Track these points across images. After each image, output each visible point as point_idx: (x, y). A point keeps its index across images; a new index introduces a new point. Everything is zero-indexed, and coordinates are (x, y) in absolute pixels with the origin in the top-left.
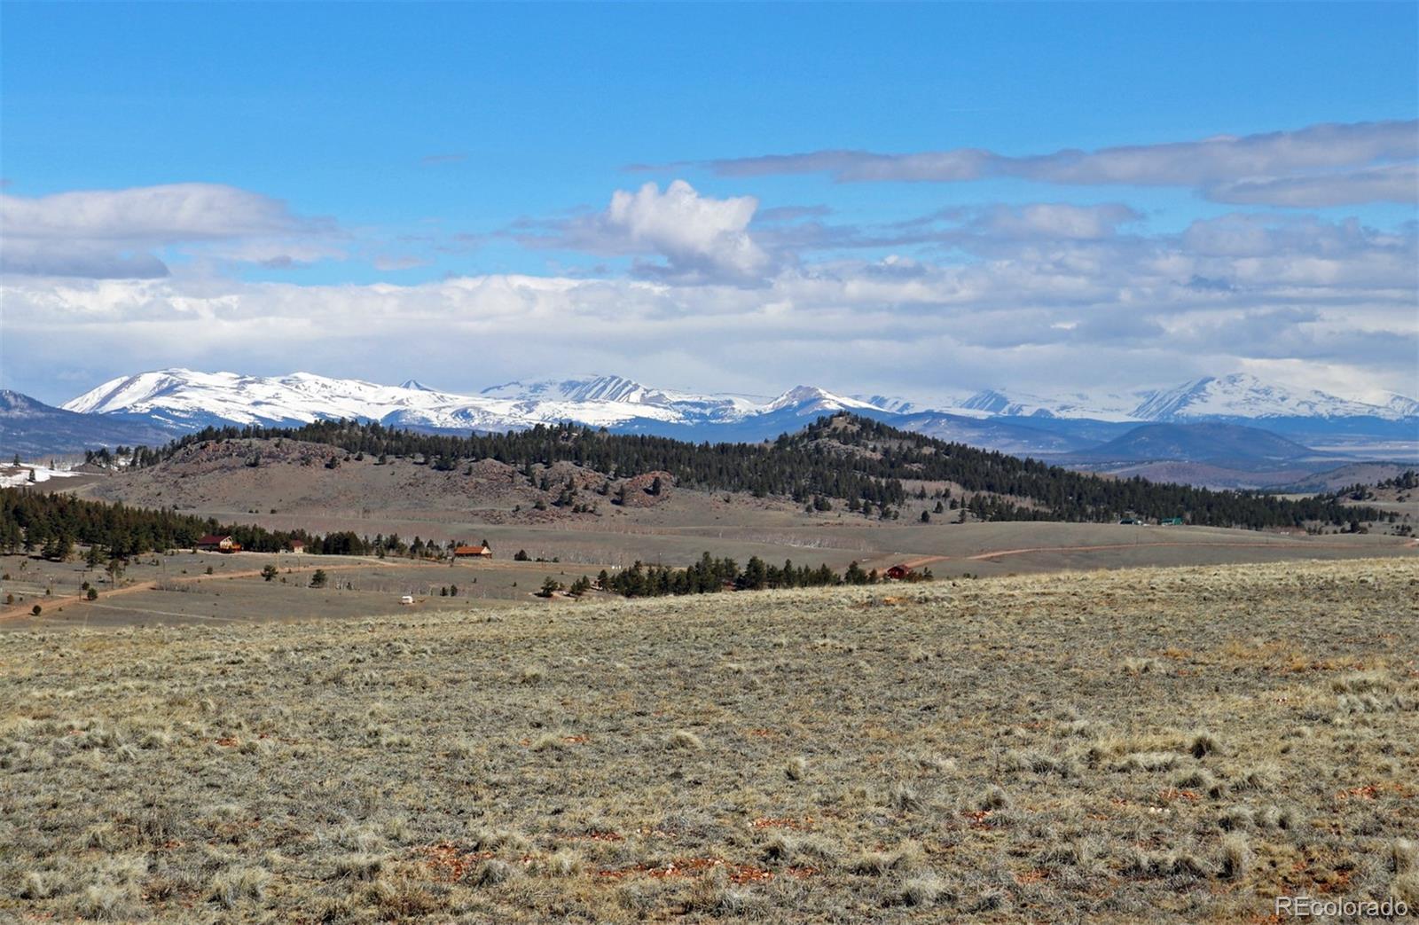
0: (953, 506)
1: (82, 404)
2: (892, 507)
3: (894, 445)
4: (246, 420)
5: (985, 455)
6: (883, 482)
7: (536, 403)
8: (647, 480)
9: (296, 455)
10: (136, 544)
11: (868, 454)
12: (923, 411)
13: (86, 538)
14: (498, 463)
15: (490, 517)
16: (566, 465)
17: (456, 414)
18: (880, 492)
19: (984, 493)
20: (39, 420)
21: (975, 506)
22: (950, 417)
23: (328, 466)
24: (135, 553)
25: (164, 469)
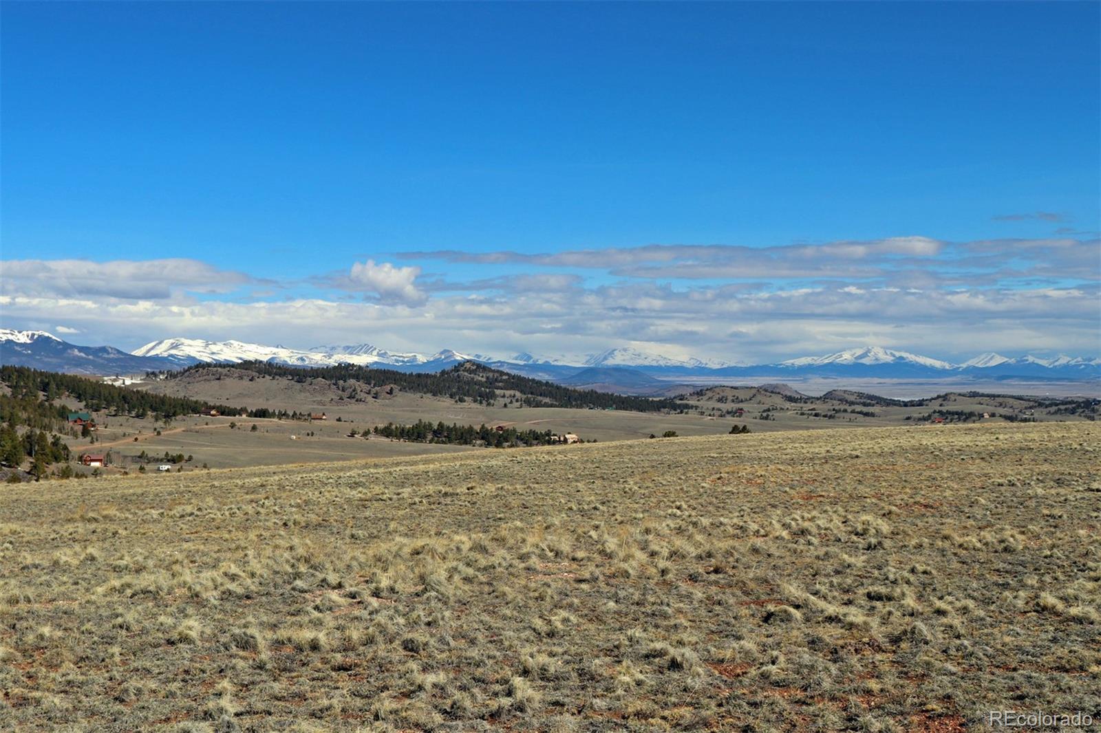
0: (517, 401)
1: (139, 353)
2: (492, 401)
3: (491, 375)
4: (209, 360)
5: (528, 380)
6: (488, 390)
7: (332, 355)
8: (388, 388)
9: (237, 375)
10: (175, 412)
11: (480, 378)
12: (497, 360)
13: (154, 409)
14: (323, 380)
15: (320, 403)
16: (352, 381)
17: (298, 359)
18: (486, 394)
19: (530, 396)
20: (122, 359)
21: (526, 401)
22: (511, 364)
23: (250, 380)
24: (175, 415)
25: (180, 380)
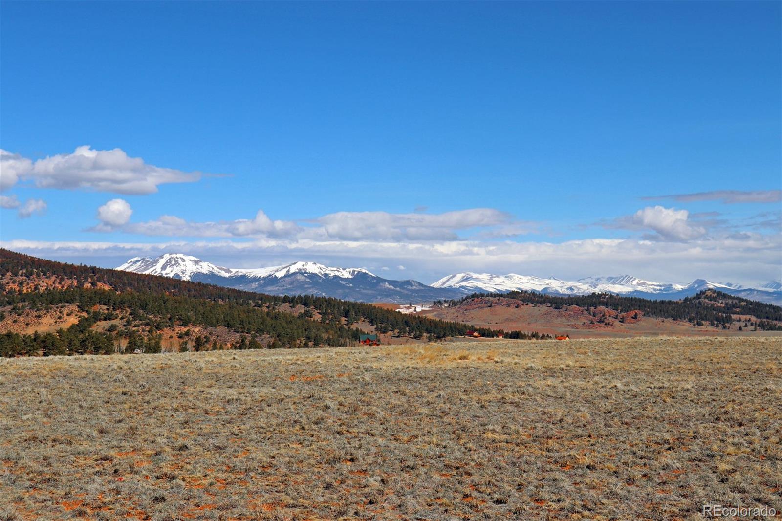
0: (752, 324)
1: (436, 285)
2: (727, 325)
3: (730, 301)
4: (492, 290)
5: (766, 305)
6: (724, 315)
7: (597, 285)
8: (633, 314)
9: (505, 303)
10: (445, 334)
11: (719, 305)
12: (747, 288)
13: (428, 331)
14: (577, 307)
15: (573, 326)
16: (602, 308)
17: (568, 289)
18: (723, 319)
19: (765, 320)
20: (422, 290)
21: (761, 324)
22: (758, 291)
23: (516, 307)
24: (444, 337)
25: (459, 308)
